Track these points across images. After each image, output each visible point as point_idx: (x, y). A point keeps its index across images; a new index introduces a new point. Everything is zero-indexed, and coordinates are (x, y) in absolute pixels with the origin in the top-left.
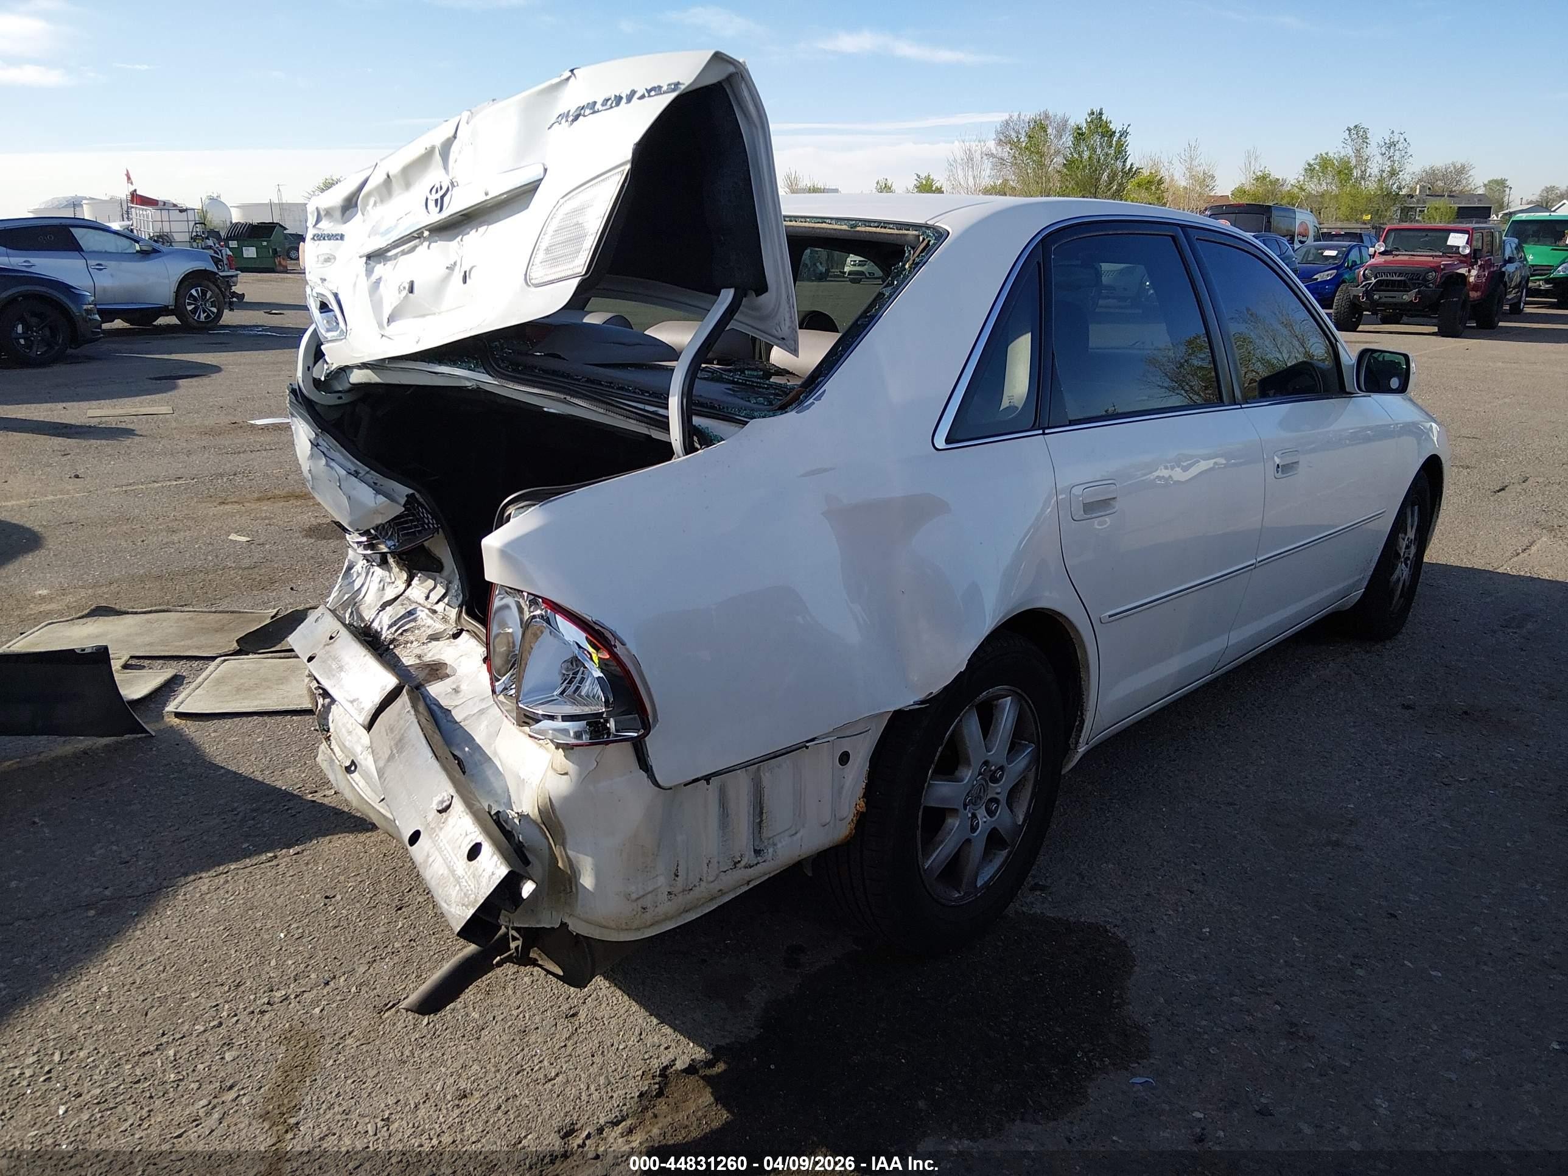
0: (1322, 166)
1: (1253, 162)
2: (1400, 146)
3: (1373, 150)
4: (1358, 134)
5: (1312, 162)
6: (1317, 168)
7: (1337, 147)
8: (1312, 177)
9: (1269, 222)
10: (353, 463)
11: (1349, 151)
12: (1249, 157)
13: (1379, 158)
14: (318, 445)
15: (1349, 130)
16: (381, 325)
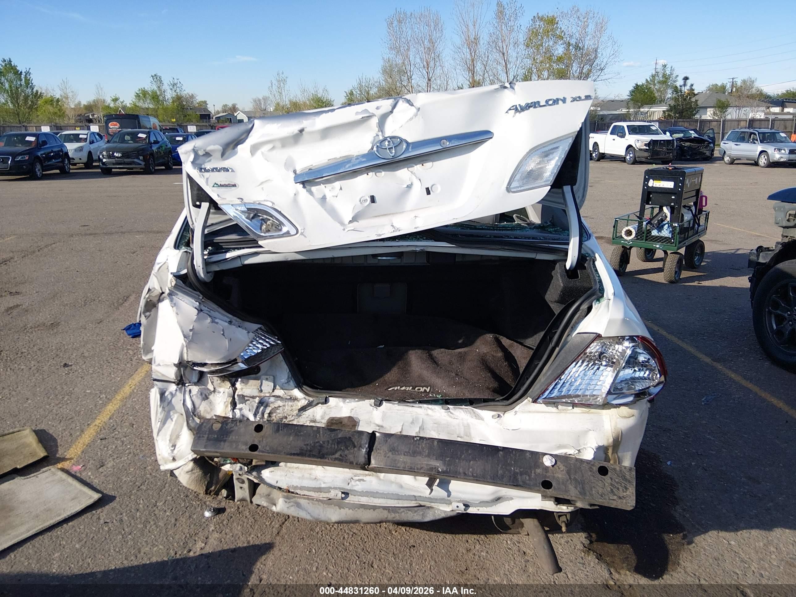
0: (143, 94)
1: (100, 92)
2: (178, 85)
3: (166, 87)
4: (156, 78)
5: (138, 92)
6: (141, 95)
7: (149, 86)
8: (139, 100)
9: (139, 123)
10: (228, 317)
11: (156, 88)
12: (98, 88)
13: (169, 91)
14: (201, 310)
15: (152, 76)
16: (342, 224)
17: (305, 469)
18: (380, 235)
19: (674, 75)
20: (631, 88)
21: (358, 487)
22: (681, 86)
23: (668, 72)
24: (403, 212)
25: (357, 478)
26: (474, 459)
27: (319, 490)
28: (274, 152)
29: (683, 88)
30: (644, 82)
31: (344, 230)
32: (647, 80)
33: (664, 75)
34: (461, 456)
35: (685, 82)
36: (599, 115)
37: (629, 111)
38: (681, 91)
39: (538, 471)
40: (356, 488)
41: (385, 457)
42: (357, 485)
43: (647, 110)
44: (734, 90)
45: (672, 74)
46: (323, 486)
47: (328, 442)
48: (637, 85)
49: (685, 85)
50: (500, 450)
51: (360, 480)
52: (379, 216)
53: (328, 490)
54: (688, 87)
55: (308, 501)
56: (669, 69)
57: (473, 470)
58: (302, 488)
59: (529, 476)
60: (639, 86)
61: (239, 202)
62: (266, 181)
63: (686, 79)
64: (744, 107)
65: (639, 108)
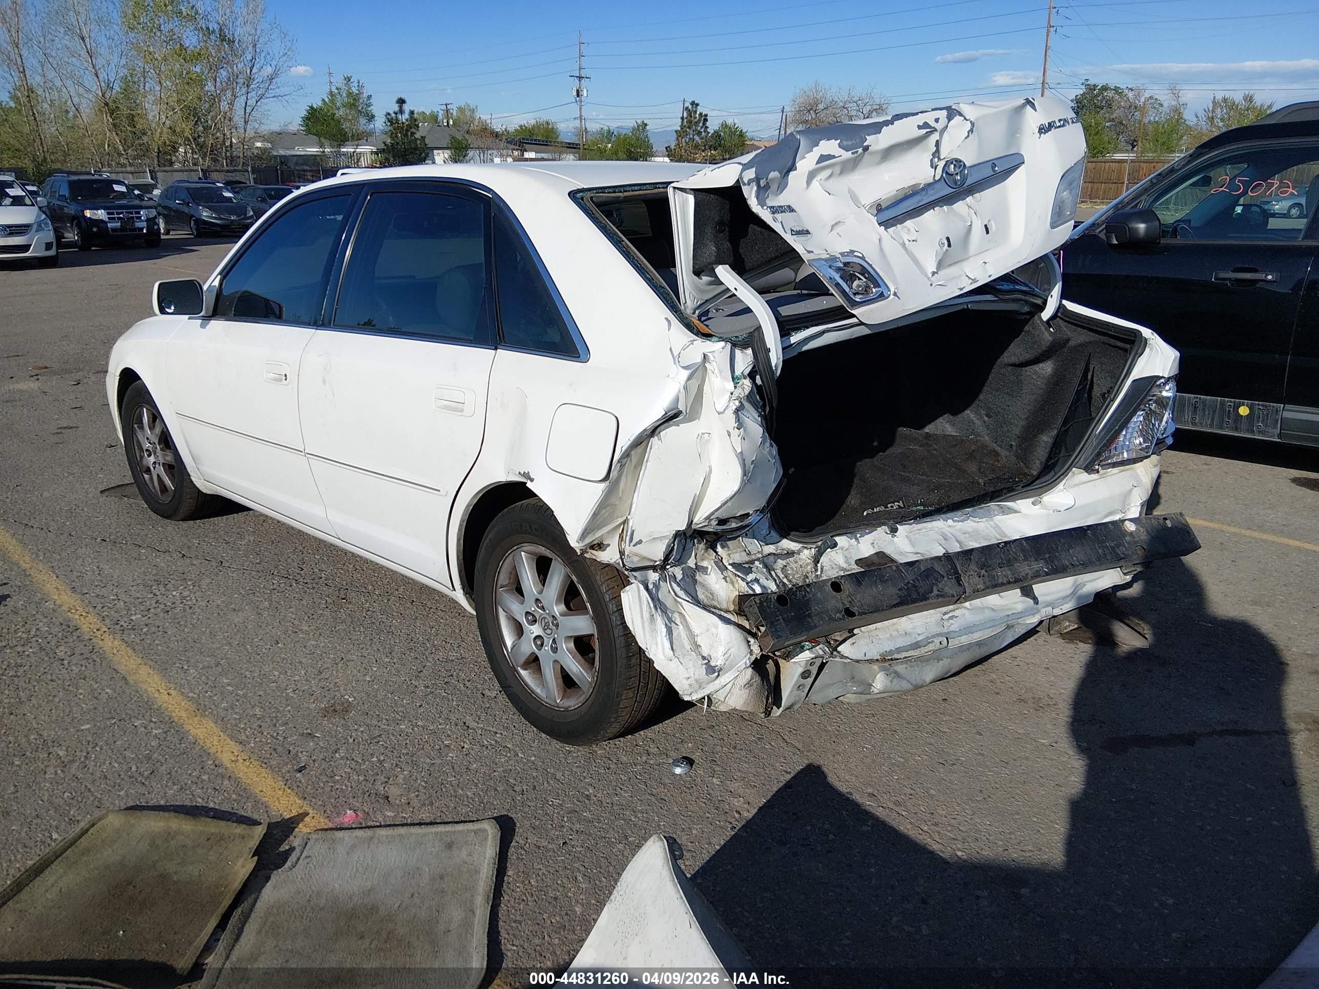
16: (926, 276)
17: (888, 627)
18: (961, 289)
19: (365, 95)
20: (304, 113)
21: (955, 625)
22: (396, 113)
23: (355, 90)
24: (968, 258)
25: (947, 616)
26: (1070, 547)
27: (916, 646)
28: (831, 181)
29: (400, 117)
30: (320, 103)
31: (931, 285)
32: (323, 100)
33: (350, 94)
34: (1057, 548)
35: (401, 107)
36: (276, 157)
37: (324, 152)
38: (397, 120)
39: (1128, 538)
40: (952, 628)
41: (980, 577)
42: (952, 624)
43: (352, 150)
44: (451, 123)
45: (360, 93)
46: (920, 638)
47: (917, 578)
48: (312, 107)
49: (401, 111)
50: (1088, 530)
51: (951, 618)
52: (952, 264)
53: (927, 641)
54: (406, 116)
55: (905, 666)
56: (356, 84)
57: (1077, 557)
58: (899, 650)
59: (1125, 547)
60: (316, 110)
61: (824, 252)
62: (836, 223)
63: (401, 102)
64: (488, 149)
65: (339, 146)
